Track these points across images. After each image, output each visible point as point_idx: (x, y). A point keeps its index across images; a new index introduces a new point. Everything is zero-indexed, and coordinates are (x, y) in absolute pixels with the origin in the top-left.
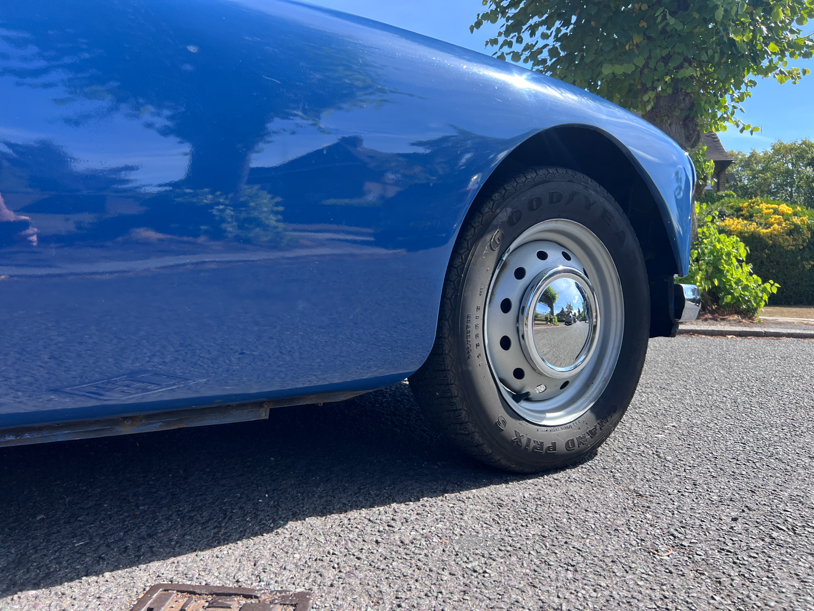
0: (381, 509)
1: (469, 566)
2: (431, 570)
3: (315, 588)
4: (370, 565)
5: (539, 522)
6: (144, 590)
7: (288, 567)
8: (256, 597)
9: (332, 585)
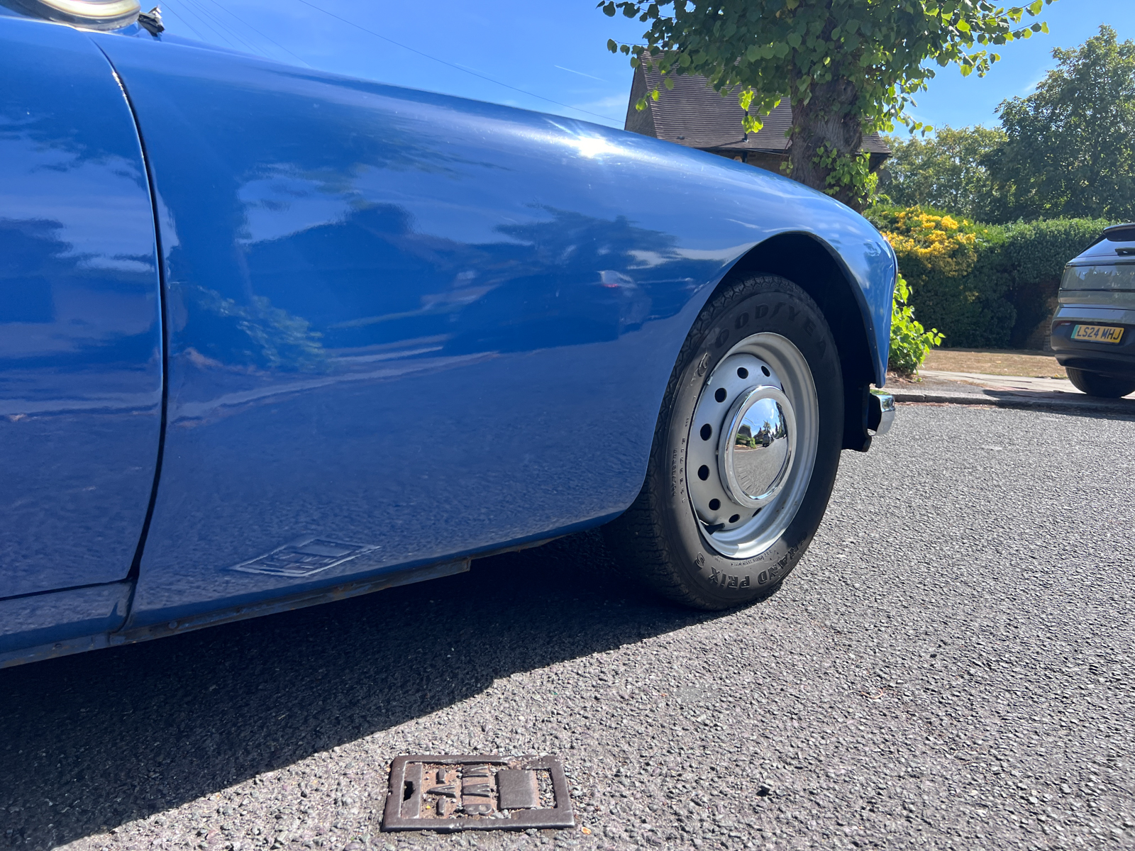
0: (584, 659)
1: (699, 720)
2: (663, 726)
3: (557, 751)
4: (601, 724)
5: (749, 667)
6: (386, 763)
7: (519, 731)
8: (504, 764)
9: (572, 747)
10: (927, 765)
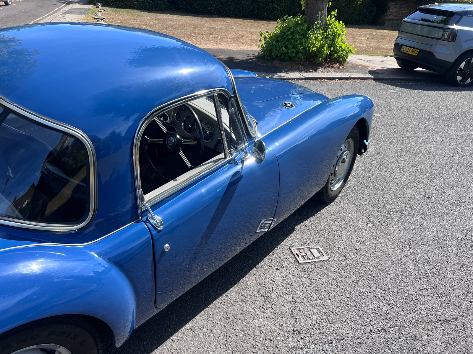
1: (339, 234)
2: (333, 236)
3: (316, 243)
4: (321, 236)
6: (289, 249)
7: (307, 240)
8: (309, 247)
10: (382, 240)
